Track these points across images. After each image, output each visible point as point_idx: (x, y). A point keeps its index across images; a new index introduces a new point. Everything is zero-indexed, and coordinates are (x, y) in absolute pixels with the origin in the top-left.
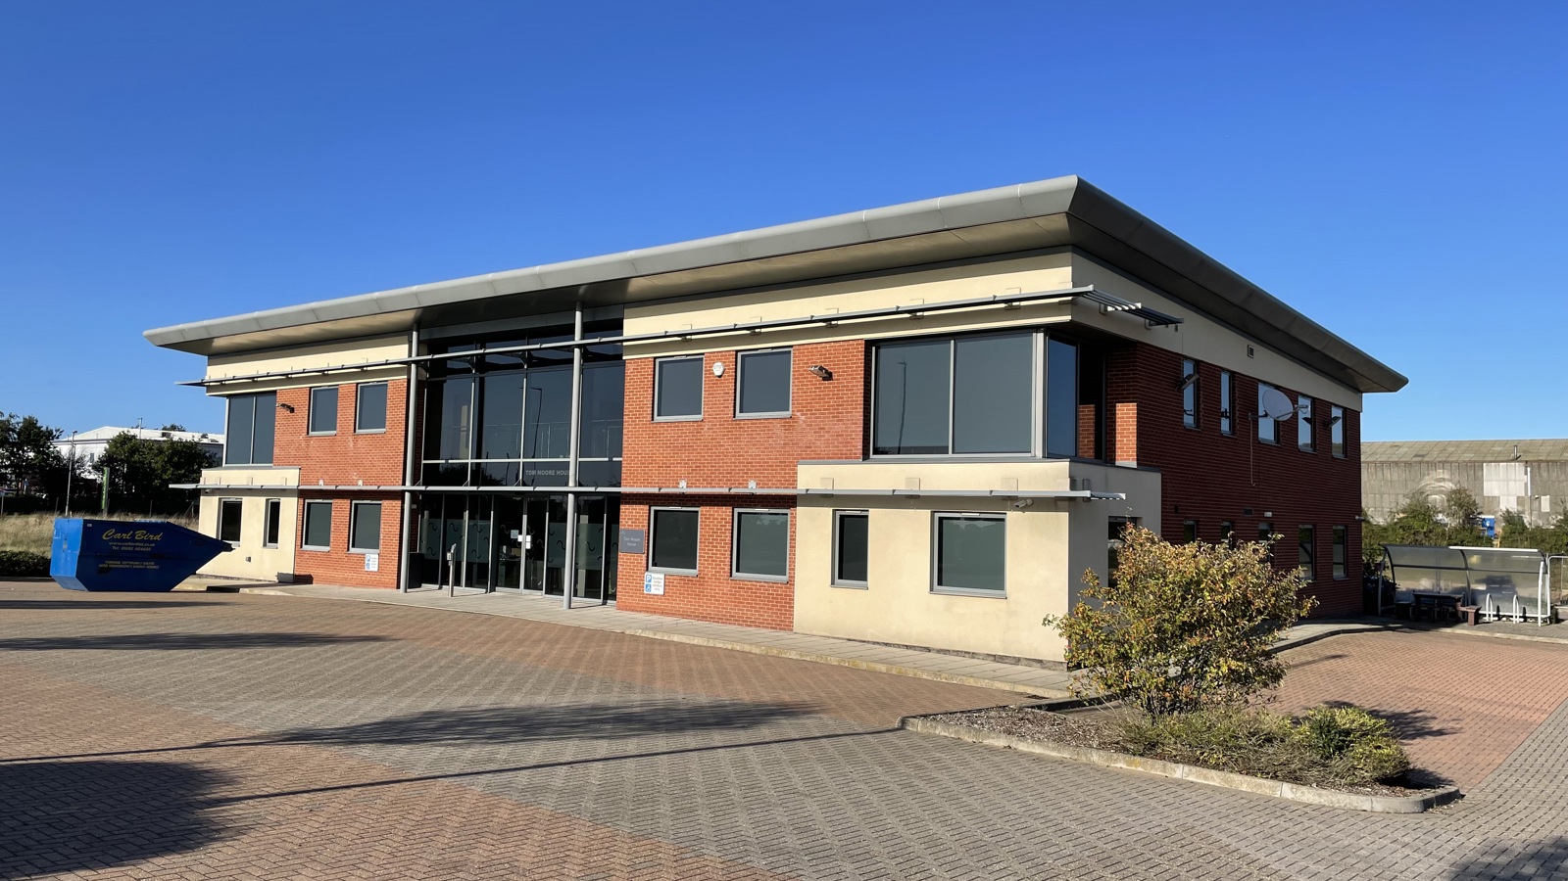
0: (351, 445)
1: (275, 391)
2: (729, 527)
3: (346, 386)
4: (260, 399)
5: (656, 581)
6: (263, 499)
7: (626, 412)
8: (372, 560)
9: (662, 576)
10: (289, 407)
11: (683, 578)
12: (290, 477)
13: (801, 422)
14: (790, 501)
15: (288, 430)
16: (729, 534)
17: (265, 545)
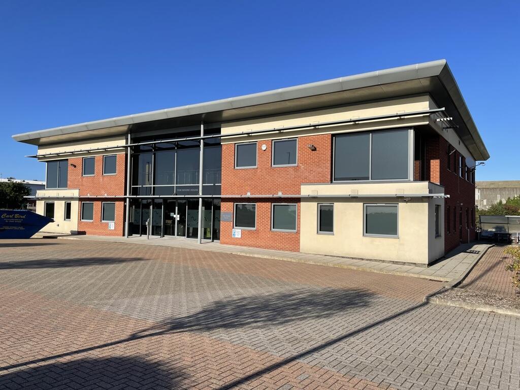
0: (101, 180)
1: (67, 159)
2: (270, 210)
3: (98, 157)
4: (61, 162)
5: (238, 232)
6: (64, 202)
7: (223, 165)
8: (112, 225)
9: (240, 230)
10: (74, 165)
11: (249, 231)
12: (75, 193)
13: (302, 168)
14: (298, 200)
15: (73, 174)
16: (269, 213)
17: (65, 220)
